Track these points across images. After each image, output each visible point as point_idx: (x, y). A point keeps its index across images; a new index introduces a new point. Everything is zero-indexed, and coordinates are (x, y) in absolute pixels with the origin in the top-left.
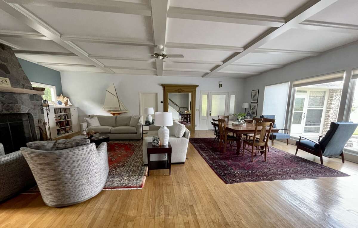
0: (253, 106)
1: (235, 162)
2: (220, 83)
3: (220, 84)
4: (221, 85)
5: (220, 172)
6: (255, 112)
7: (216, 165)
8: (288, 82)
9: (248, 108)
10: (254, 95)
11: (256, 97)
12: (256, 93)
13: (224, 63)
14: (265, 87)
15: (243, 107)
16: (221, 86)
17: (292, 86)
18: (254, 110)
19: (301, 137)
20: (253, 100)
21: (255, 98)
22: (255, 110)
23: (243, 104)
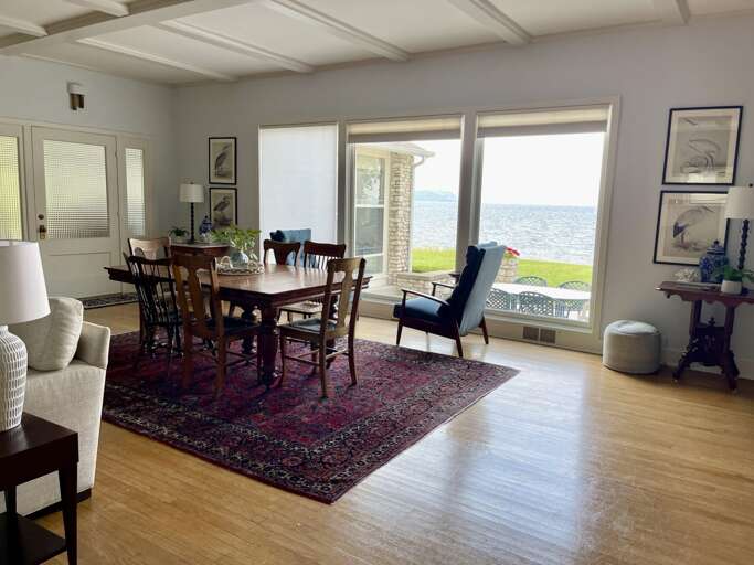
0: (220, 194)
1: (280, 415)
2: (77, 91)
3: (72, 95)
4: (77, 101)
5: (270, 468)
6: (228, 217)
7: (234, 450)
8: (331, 123)
9: (201, 204)
10: (218, 155)
11: (228, 165)
12: (226, 147)
13: (130, 14)
14: (261, 131)
15: (182, 200)
16: (82, 106)
17: (345, 139)
18: (226, 210)
19: (405, 292)
20: (219, 175)
21: (224, 165)
22: (229, 212)
23: (183, 186)
